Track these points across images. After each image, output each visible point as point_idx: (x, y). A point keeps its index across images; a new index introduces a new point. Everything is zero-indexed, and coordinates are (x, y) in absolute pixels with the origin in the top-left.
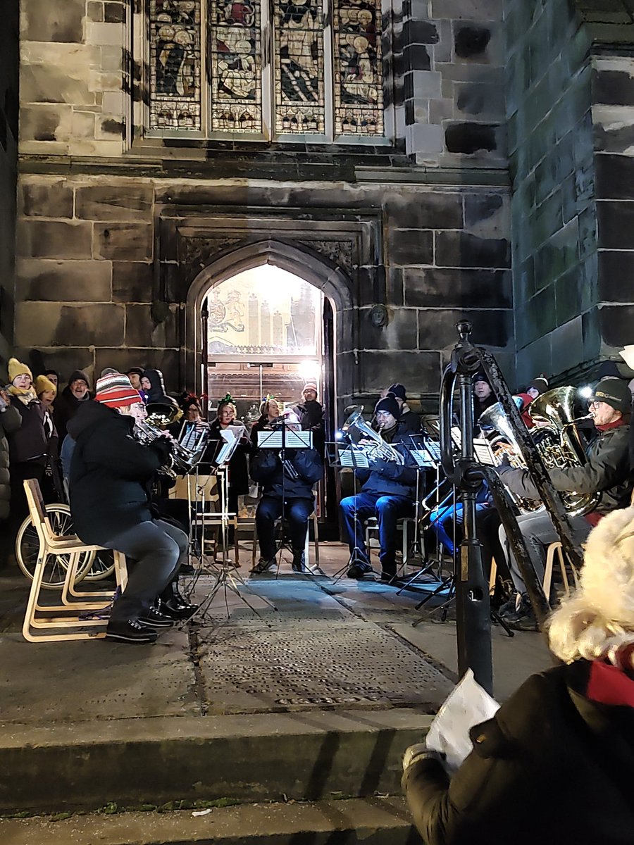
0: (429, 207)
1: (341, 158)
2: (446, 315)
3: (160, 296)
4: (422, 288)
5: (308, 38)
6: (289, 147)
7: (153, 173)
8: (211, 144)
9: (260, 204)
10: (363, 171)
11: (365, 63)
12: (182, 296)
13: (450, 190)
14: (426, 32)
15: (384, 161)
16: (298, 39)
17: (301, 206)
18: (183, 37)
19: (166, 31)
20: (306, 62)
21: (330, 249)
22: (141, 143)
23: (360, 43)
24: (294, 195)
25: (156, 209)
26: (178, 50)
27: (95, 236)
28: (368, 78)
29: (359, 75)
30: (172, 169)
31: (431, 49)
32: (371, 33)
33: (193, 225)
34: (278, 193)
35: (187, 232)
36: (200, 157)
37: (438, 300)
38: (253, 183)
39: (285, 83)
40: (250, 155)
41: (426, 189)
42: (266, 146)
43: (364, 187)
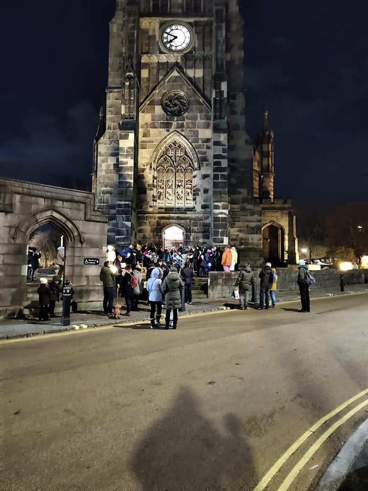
0: (198, 218)
1: (185, 210)
2: (200, 235)
3: (157, 232)
4: (196, 230)
5: (181, 190)
6: (178, 208)
7: (156, 213)
8: (166, 208)
9: (172, 218)
10: (188, 212)
11: (190, 194)
12: (160, 232)
13: (201, 215)
14: (199, 190)
15: (191, 211)
16: (179, 190)
17: (178, 218)
18: (162, 191)
19: (159, 190)
20: (181, 194)
21: (183, 225)
22: (155, 208)
23: (189, 191)
24: (177, 217)
25: (157, 219)
26: (161, 193)
27: (148, 223)
28: (190, 196)
29: (189, 195)
30: (159, 213)
31: (199, 193)
32: (191, 189)
33: (162, 221)
34: (175, 216)
35: (161, 222)
36: (163, 211)
37: (199, 232)
38: (172, 215)
39: (177, 198)
40: (171, 210)
41: (197, 215)
42: (174, 208)
43: (188, 215)
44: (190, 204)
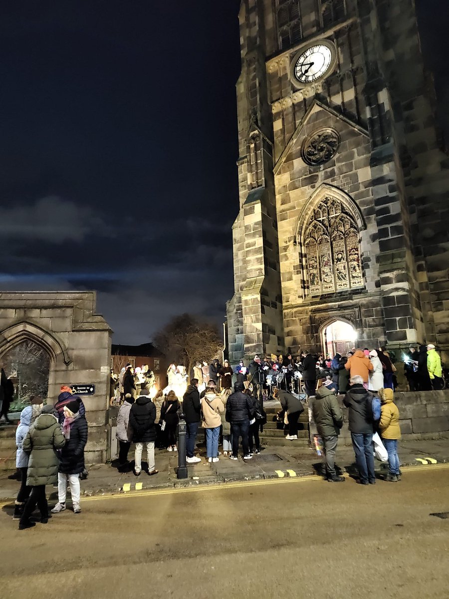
0: (372, 303)
1: (350, 294)
2: (379, 329)
3: (312, 333)
4: (372, 323)
5: (343, 265)
6: (339, 293)
7: (308, 305)
8: (322, 295)
9: (331, 309)
10: (355, 297)
11: (357, 268)
12: (317, 332)
13: (377, 298)
14: (368, 259)
15: (360, 293)
16: (340, 266)
17: (341, 308)
18: (315, 271)
19: (311, 271)
20: (343, 271)
21: (349, 316)
22: (307, 298)
23: (355, 263)
24: (339, 305)
25: (310, 313)
26: (314, 275)
27: (298, 321)
28: (358, 271)
29: (356, 271)
30: (312, 304)
31: (369, 263)
32: (358, 260)
33: (318, 316)
34: (335, 305)
35: (316, 317)
36: (318, 300)
37: (376, 326)
38: (330, 304)
39: (338, 277)
40: (329, 297)
41: (371, 298)
42: (333, 294)
43: (355, 300)
44: (359, 283)
